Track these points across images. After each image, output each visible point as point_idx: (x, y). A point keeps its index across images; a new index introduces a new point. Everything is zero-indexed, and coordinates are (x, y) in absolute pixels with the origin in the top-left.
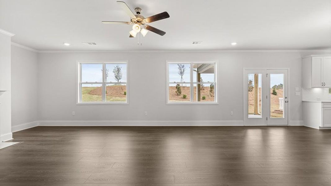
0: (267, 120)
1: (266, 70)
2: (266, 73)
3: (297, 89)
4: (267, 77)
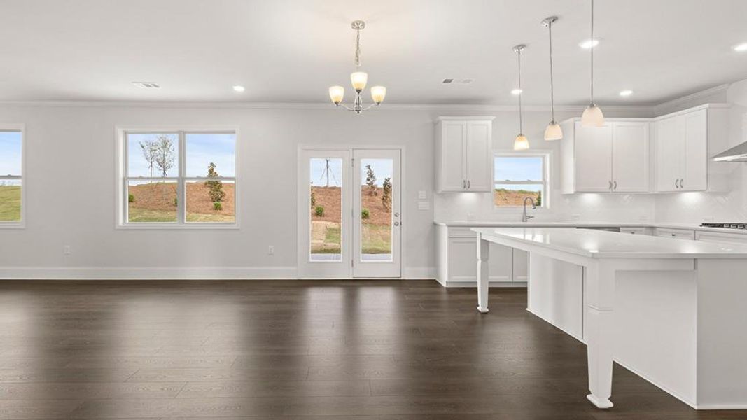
0: (352, 265)
1: (351, 150)
2: (351, 158)
3: (423, 194)
4: (353, 166)
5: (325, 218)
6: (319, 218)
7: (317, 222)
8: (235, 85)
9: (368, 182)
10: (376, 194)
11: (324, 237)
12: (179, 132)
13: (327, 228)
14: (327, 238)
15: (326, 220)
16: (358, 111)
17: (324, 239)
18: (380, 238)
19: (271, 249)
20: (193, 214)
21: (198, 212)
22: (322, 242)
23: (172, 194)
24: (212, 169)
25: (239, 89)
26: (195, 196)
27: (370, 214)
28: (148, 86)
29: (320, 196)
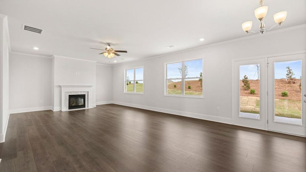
1: (267, 58)
5: (256, 95)
6: (252, 95)
7: (251, 97)
8: (200, 39)
9: (287, 76)
10: (294, 83)
11: (255, 105)
12: (182, 62)
13: (257, 101)
14: (257, 105)
15: (256, 96)
16: (262, 32)
17: (255, 106)
18: (297, 108)
19: (218, 108)
20: (194, 92)
21: (196, 91)
22: (253, 107)
23: (187, 85)
24: (201, 75)
25: (202, 40)
26: (195, 85)
27: (288, 94)
28: (171, 47)
29: (253, 85)
